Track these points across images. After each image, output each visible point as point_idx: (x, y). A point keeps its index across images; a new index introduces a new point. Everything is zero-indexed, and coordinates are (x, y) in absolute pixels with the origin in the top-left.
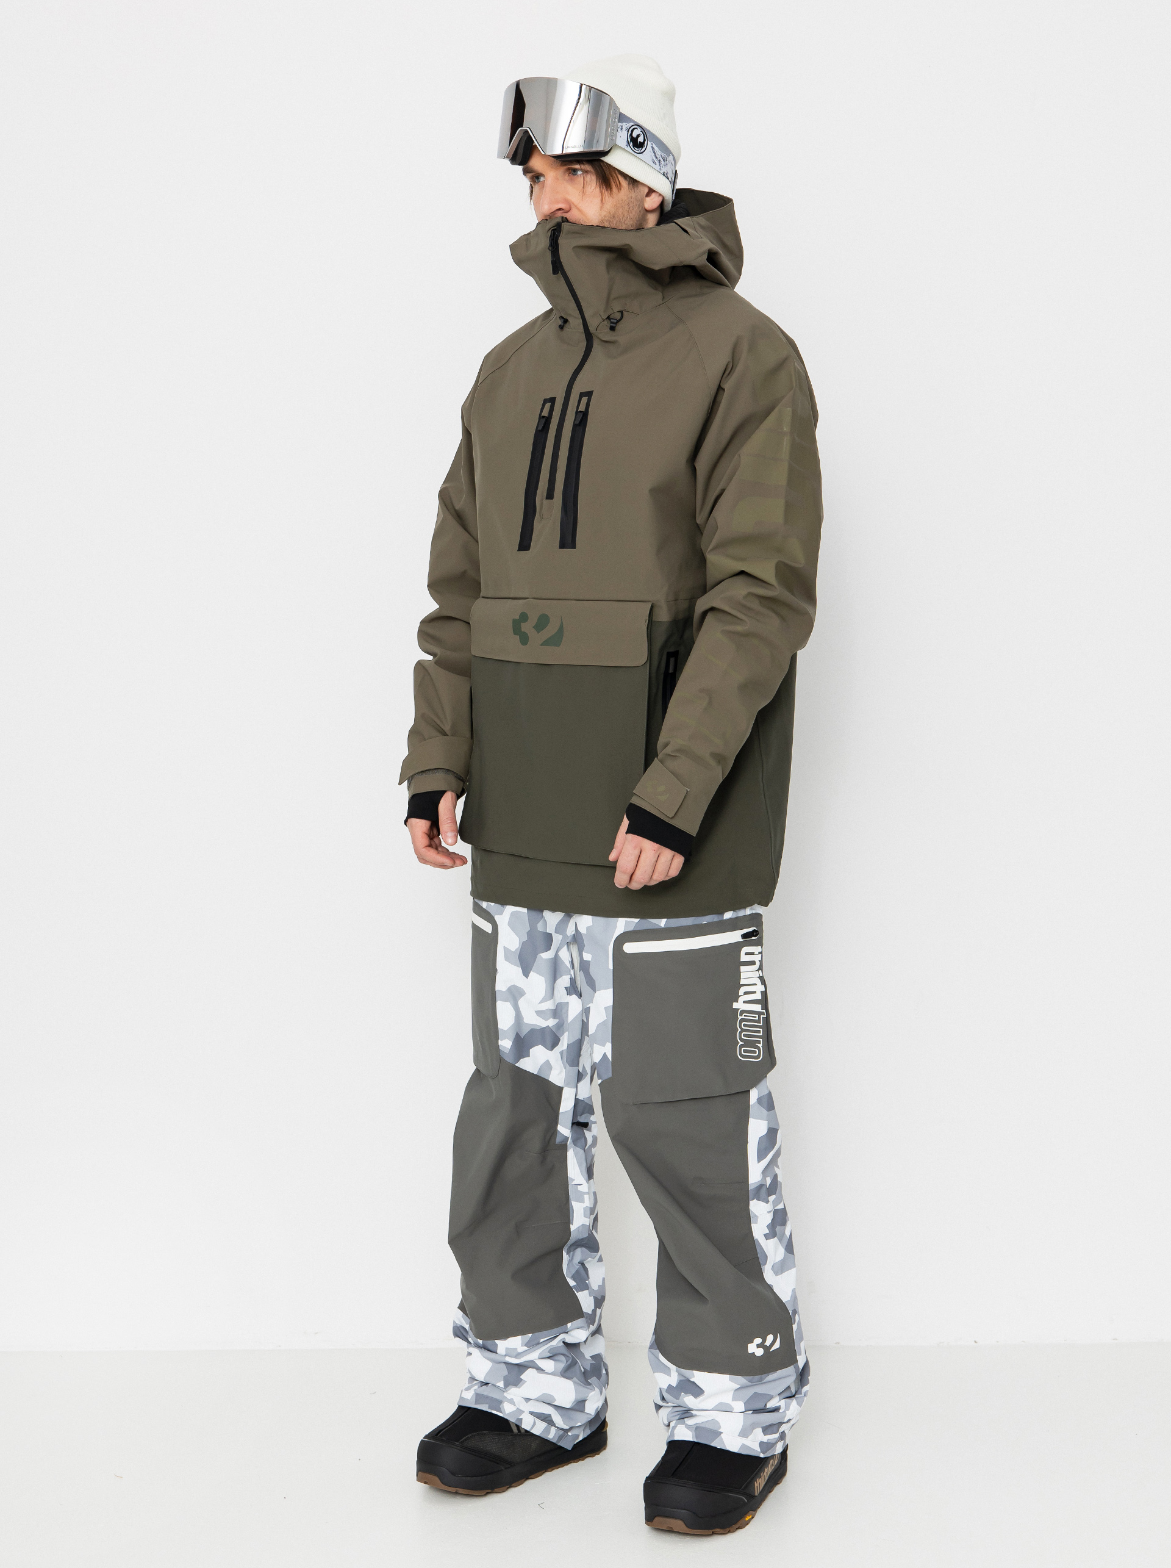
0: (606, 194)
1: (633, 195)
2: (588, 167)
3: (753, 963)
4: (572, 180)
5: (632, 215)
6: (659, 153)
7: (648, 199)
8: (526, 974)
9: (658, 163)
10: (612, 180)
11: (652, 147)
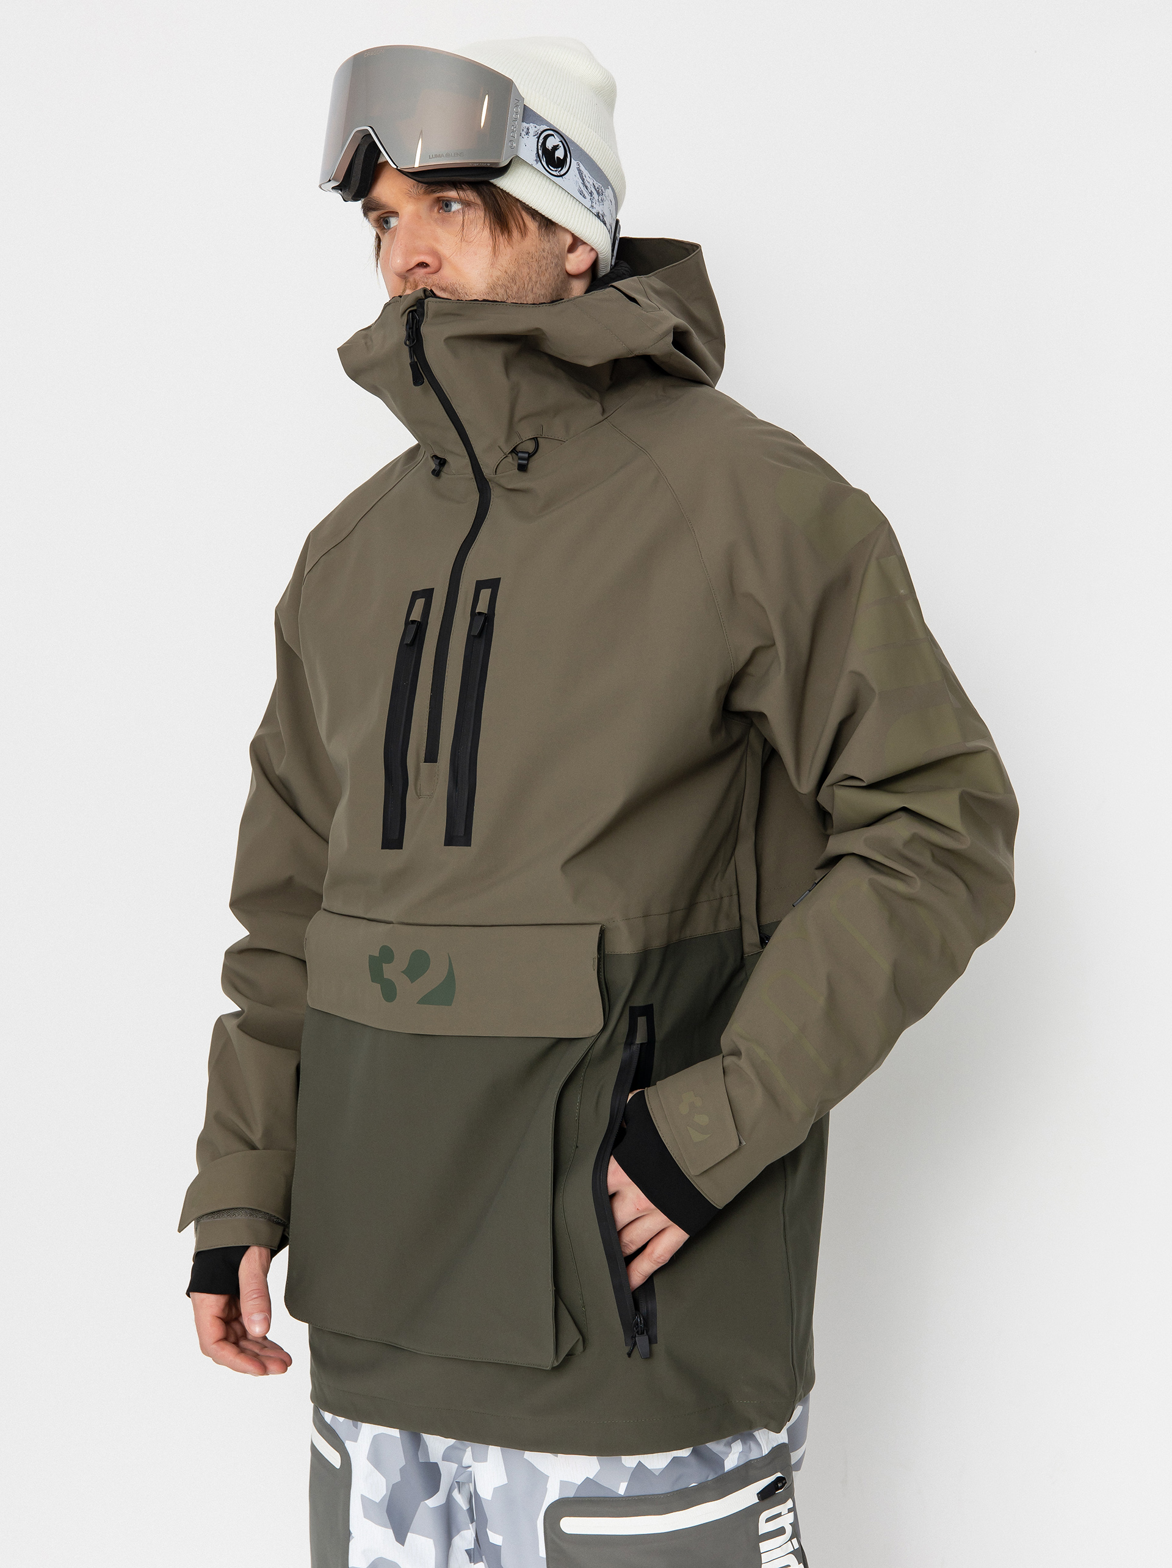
0: (502, 240)
1: (547, 246)
2: (470, 195)
3: (781, 1531)
4: (444, 221)
5: (544, 279)
6: (589, 180)
7: (571, 256)
8: (401, 1538)
9: (588, 197)
10: (510, 217)
11: (579, 170)
